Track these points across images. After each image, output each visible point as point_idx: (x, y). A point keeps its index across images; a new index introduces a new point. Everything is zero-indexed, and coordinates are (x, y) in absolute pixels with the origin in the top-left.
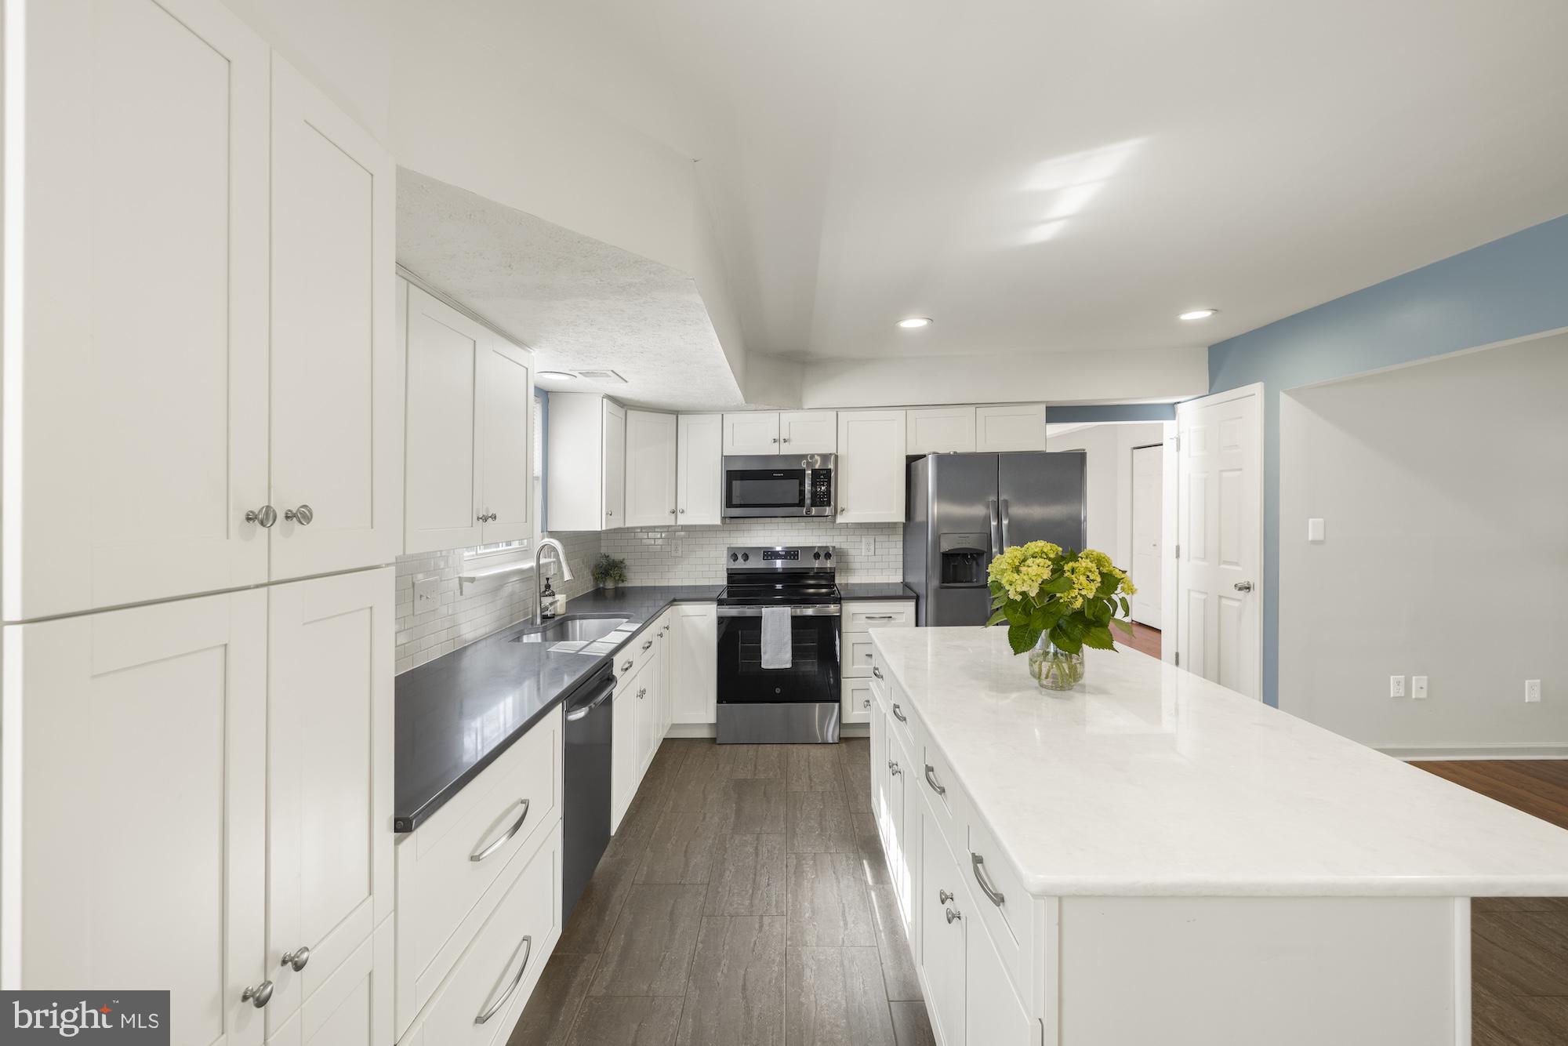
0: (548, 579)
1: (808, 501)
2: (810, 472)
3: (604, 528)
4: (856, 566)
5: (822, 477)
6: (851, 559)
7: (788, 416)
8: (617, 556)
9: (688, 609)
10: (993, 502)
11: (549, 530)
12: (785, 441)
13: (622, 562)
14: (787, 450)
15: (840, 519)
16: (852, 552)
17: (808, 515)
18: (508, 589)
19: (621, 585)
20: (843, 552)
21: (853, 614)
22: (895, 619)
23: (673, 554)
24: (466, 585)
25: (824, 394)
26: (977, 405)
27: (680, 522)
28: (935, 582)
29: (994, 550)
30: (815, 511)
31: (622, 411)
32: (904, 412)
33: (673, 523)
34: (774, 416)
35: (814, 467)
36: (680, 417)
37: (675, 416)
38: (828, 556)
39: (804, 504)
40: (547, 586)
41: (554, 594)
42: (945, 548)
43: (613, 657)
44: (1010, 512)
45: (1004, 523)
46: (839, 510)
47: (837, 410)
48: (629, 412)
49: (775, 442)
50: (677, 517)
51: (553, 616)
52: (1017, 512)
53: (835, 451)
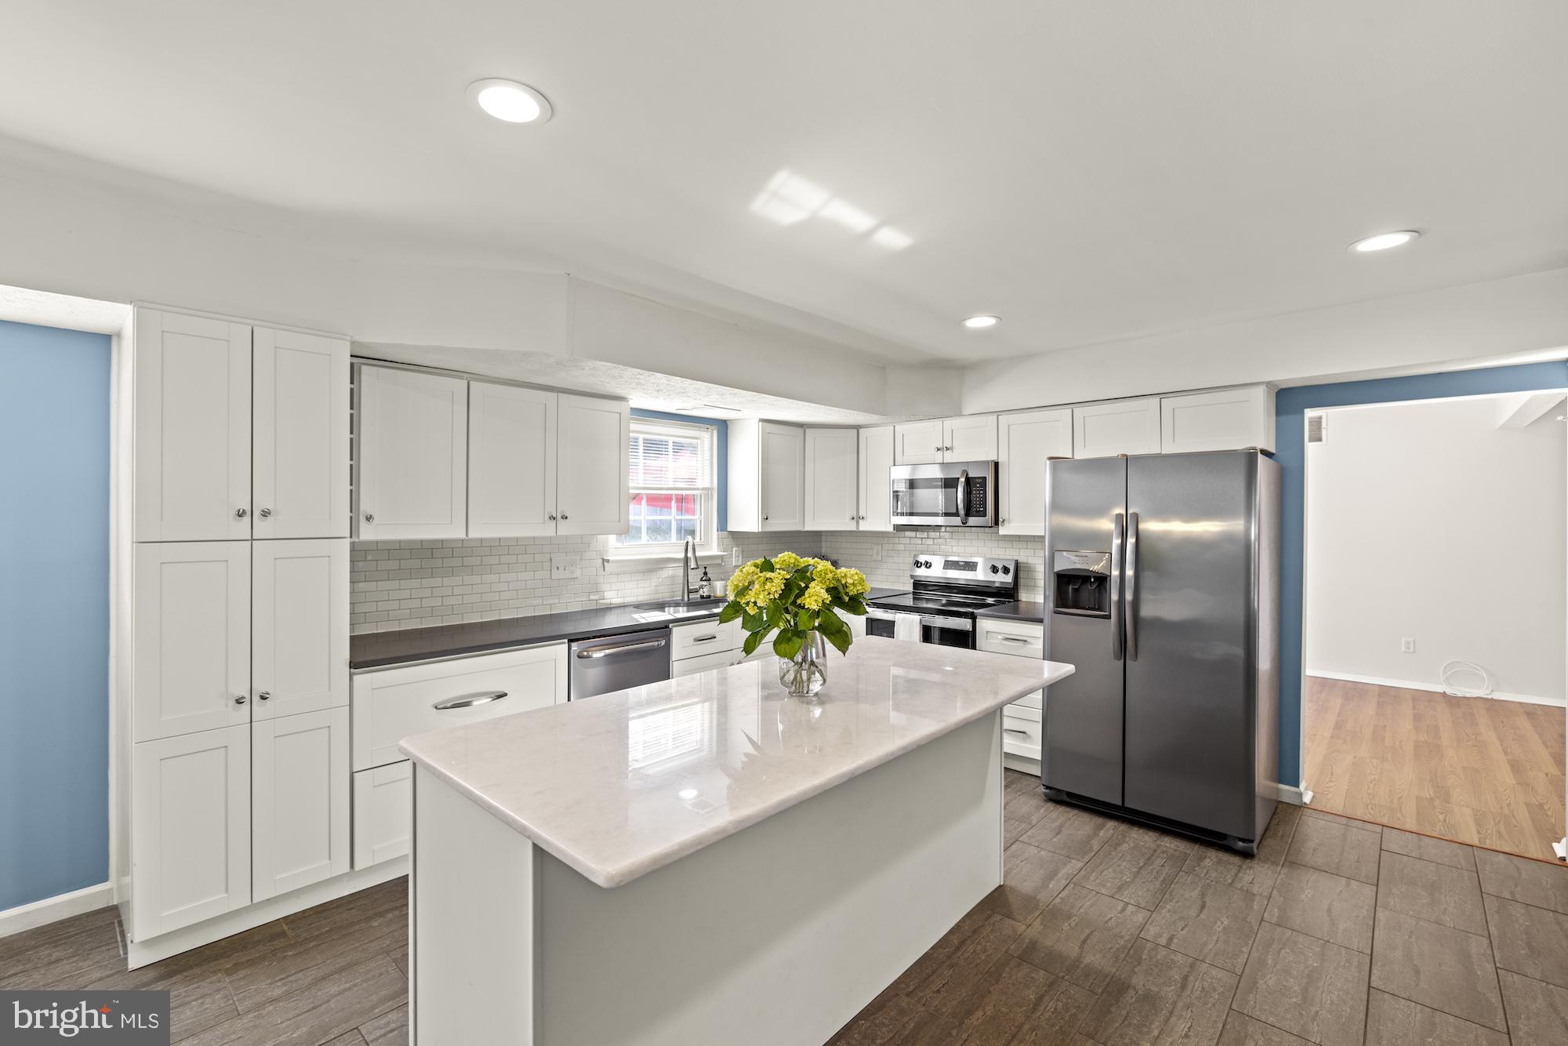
0: (705, 568)
1: (962, 512)
3: (760, 530)
5: (978, 485)
7: (951, 423)
10: (1119, 516)
11: (730, 529)
12: (947, 449)
14: (949, 457)
15: (1003, 530)
17: (964, 525)
18: (660, 573)
20: (1030, 567)
21: (987, 632)
22: (1030, 643)
23: (875, 557)
25: (982, 399)
26: (1163, 395)
27: (859, 529)
28: (1051, 605)
29: (1115, 573)
30: (972, 521)
31: (800, 431)
32: (1071, 410)
33: (854, 529)
34: (938, 423)
35: (970, 475)
36: (861, 430)
37: (855, 431)
38: (1006, 570)
39: (957, 514)
40: (705, 574)
41: (709, 580)
42: (1059, 566)
43: (670, 626)
44: (1141, 526)
45: (1131, 541)
46: (1001, 520)
47: (998, 413)
48: (808, 430)
49: (938, 450)
50: (858, 523)
51: (709, 597)
52: (1152, 526)
53: (995, 458)
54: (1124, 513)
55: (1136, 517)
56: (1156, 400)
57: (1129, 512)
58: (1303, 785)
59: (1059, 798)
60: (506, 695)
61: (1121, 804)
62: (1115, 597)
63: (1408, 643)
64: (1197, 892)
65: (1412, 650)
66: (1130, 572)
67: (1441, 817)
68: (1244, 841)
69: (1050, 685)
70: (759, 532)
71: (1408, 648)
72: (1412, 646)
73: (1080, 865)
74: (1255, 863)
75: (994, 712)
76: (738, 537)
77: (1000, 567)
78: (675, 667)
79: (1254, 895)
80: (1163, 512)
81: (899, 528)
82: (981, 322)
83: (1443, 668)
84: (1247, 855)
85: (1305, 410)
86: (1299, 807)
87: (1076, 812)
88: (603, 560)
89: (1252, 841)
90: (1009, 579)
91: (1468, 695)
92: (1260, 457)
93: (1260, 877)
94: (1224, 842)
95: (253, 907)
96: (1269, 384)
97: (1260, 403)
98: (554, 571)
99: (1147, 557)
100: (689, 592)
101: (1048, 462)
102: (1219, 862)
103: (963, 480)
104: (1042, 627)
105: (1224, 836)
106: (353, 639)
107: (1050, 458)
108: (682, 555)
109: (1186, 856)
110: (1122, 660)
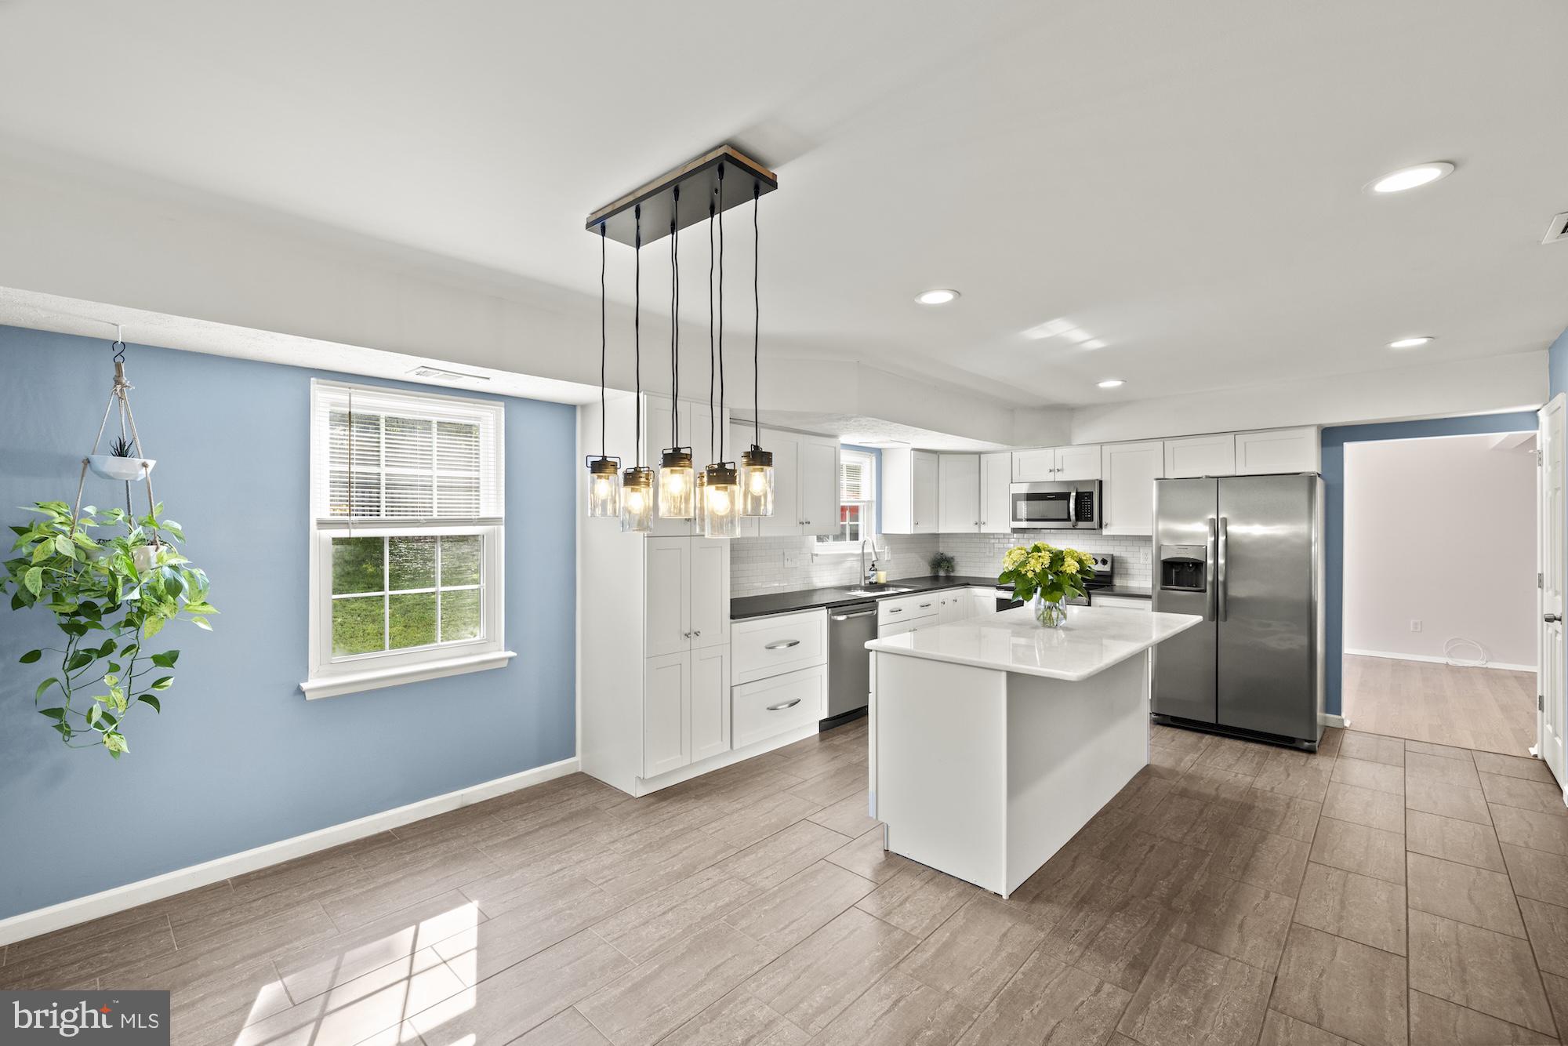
0: (873, 561)
1: (1073, 517)
2: (1074, 494)
3: (912, 533)
4: (1131, 571)
5: (1086, 498)
6: (1130, 566)
7: (1061, 452)
8: (949, 554)
9: (978, 591)
10: (1212, 520)
11: (884, 531)
12: (1058, 470)
13: (952, 558)
14: (1060, 477)
15: (1105, 532)
16: (1129, 560)
17: (1074, 528)
18: (848, 564)
19: (952, 574)
20: (1122, 560)
23: (988, 553)
24: (815, 557)
25: (1088, 433)
26: (1236, 433)
27: (982, 531)
28: (1157, 584)
29: (1210, 562)
30: (1081, 524)
31: (935, 456)
32: (1162, 443)
33: (977, 531)
34: (1050, 451)
35: (1079, 491)
36: (982, 456)
37: (978, 456)
38: (1104, 562)
39: (1069, 519)
40: (873, 565)
41: (876, 570)
42: (1164, 557)
43: (877, 600)
44: (1229, 528)
45: (1222, 539)
46: (1104, 524)
47: (1102, 444)
48: (941, 456)
49: (1051, 471)
50: (980, 527)
51: (876, 583)
52: (1236, 529)
53: (1099, 478)
54: (1216, 517)
55: (1225, 521)
56: (1231, 437)
57: (1220, 517)
58: (1343, 715)
59: (1165, 722)
60: (798, 642)
61: (1215, 722)
62: (1210, 578)
63: (1416, 624)
64: (1282, 768)
65: (1419, 629)
66: (1221, 561)
67: (1448, 735)
68: (1309, 741)
69: (1158, 644)
70: (911, 535)
71: (1416, 628)
72: (1419, 627)
73: (1196, 756)
74: (1318, 756)
75: (1144, 651)
76: (890, 539)
77: (1099, 560)
78: (881, 630)
79: (1321, 771)
80: (1246, 516)
81: (1015, 530)
82: (1110, 384)
83: (1446, 643)
84: (1311, 751)
85: (1345, 444)
86: (1341, 730)
87: (1180, 730)
88: (812, 554)
89: (1315, 742)
90: (1107, 568)
91: (1466, 665)
92: (1318, 479)
93: (1319, 762)
94: (1294, 745)
95: (691, 765)
96: (1319, 426)
97: (1312, 438)
98: (786, 561)
99: (1233, 551)
100: (866, 578)
101: (1155, 482)
102: (1293, 755)
103: (1073, 494)
104: (1151, 602)
105: (1292, 740)
106: (732, 600)
107: (1157, 479)
108: (860, 551)
109: (1268, 753)
110: (1215, 622)
